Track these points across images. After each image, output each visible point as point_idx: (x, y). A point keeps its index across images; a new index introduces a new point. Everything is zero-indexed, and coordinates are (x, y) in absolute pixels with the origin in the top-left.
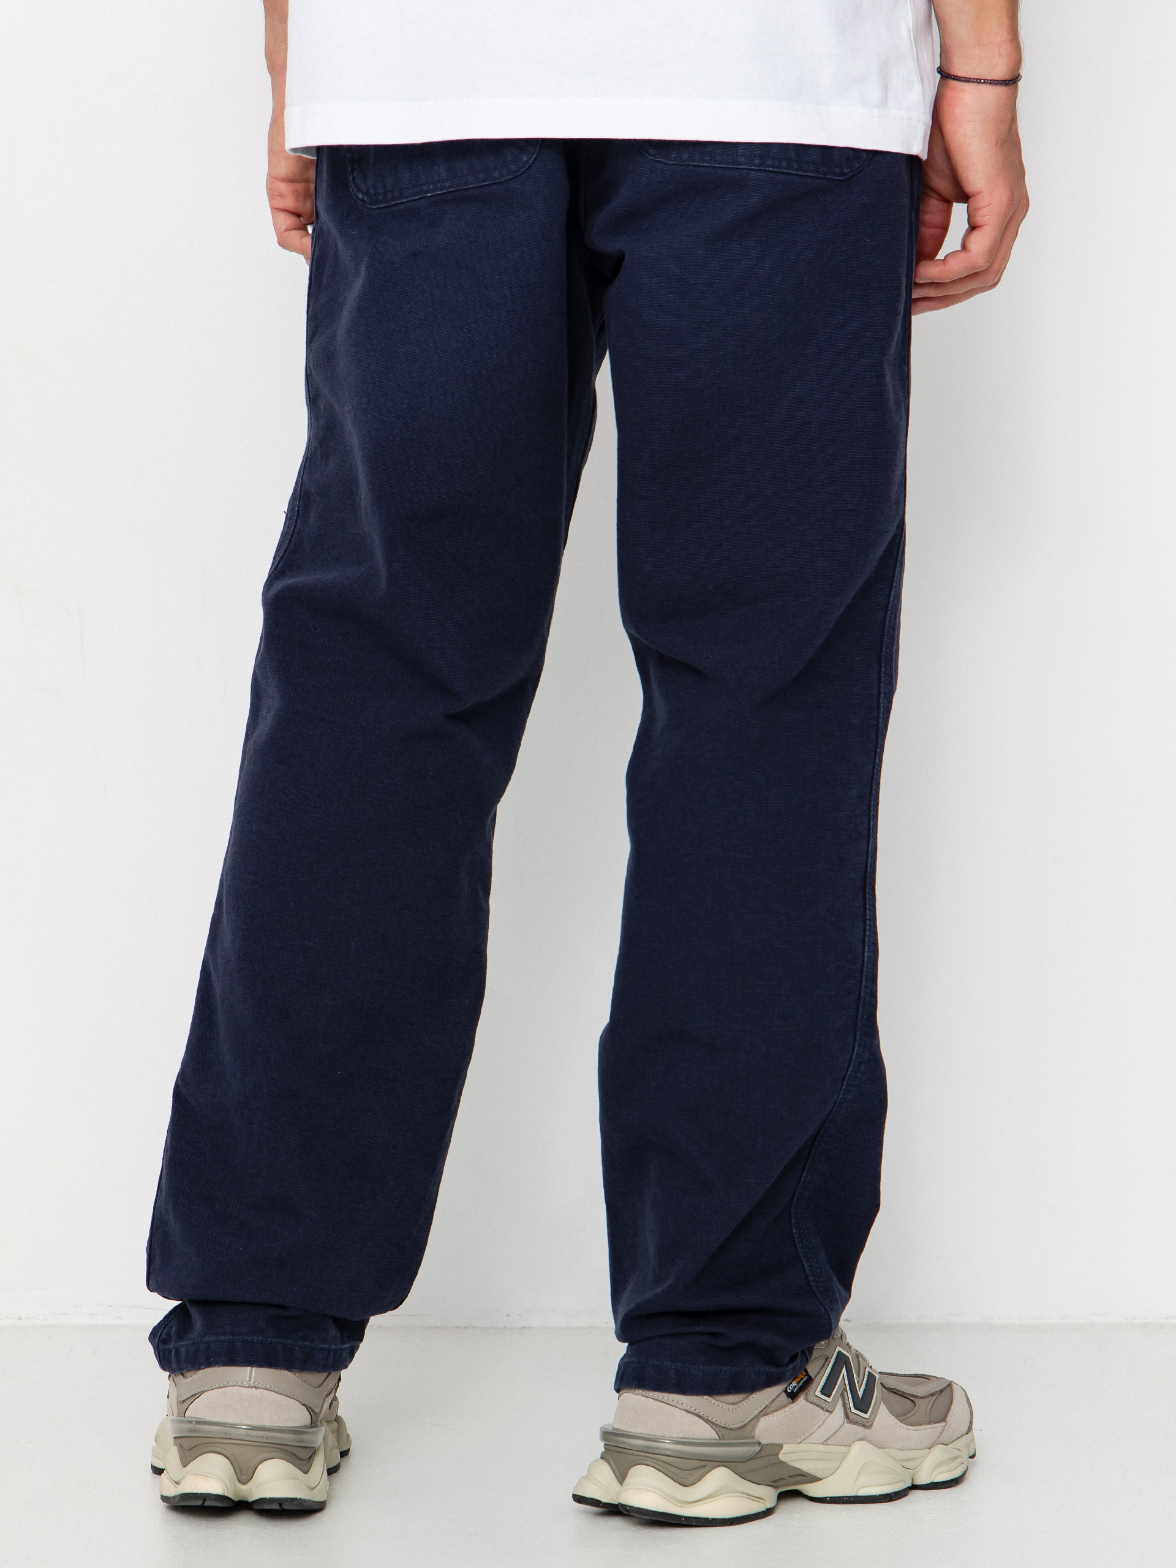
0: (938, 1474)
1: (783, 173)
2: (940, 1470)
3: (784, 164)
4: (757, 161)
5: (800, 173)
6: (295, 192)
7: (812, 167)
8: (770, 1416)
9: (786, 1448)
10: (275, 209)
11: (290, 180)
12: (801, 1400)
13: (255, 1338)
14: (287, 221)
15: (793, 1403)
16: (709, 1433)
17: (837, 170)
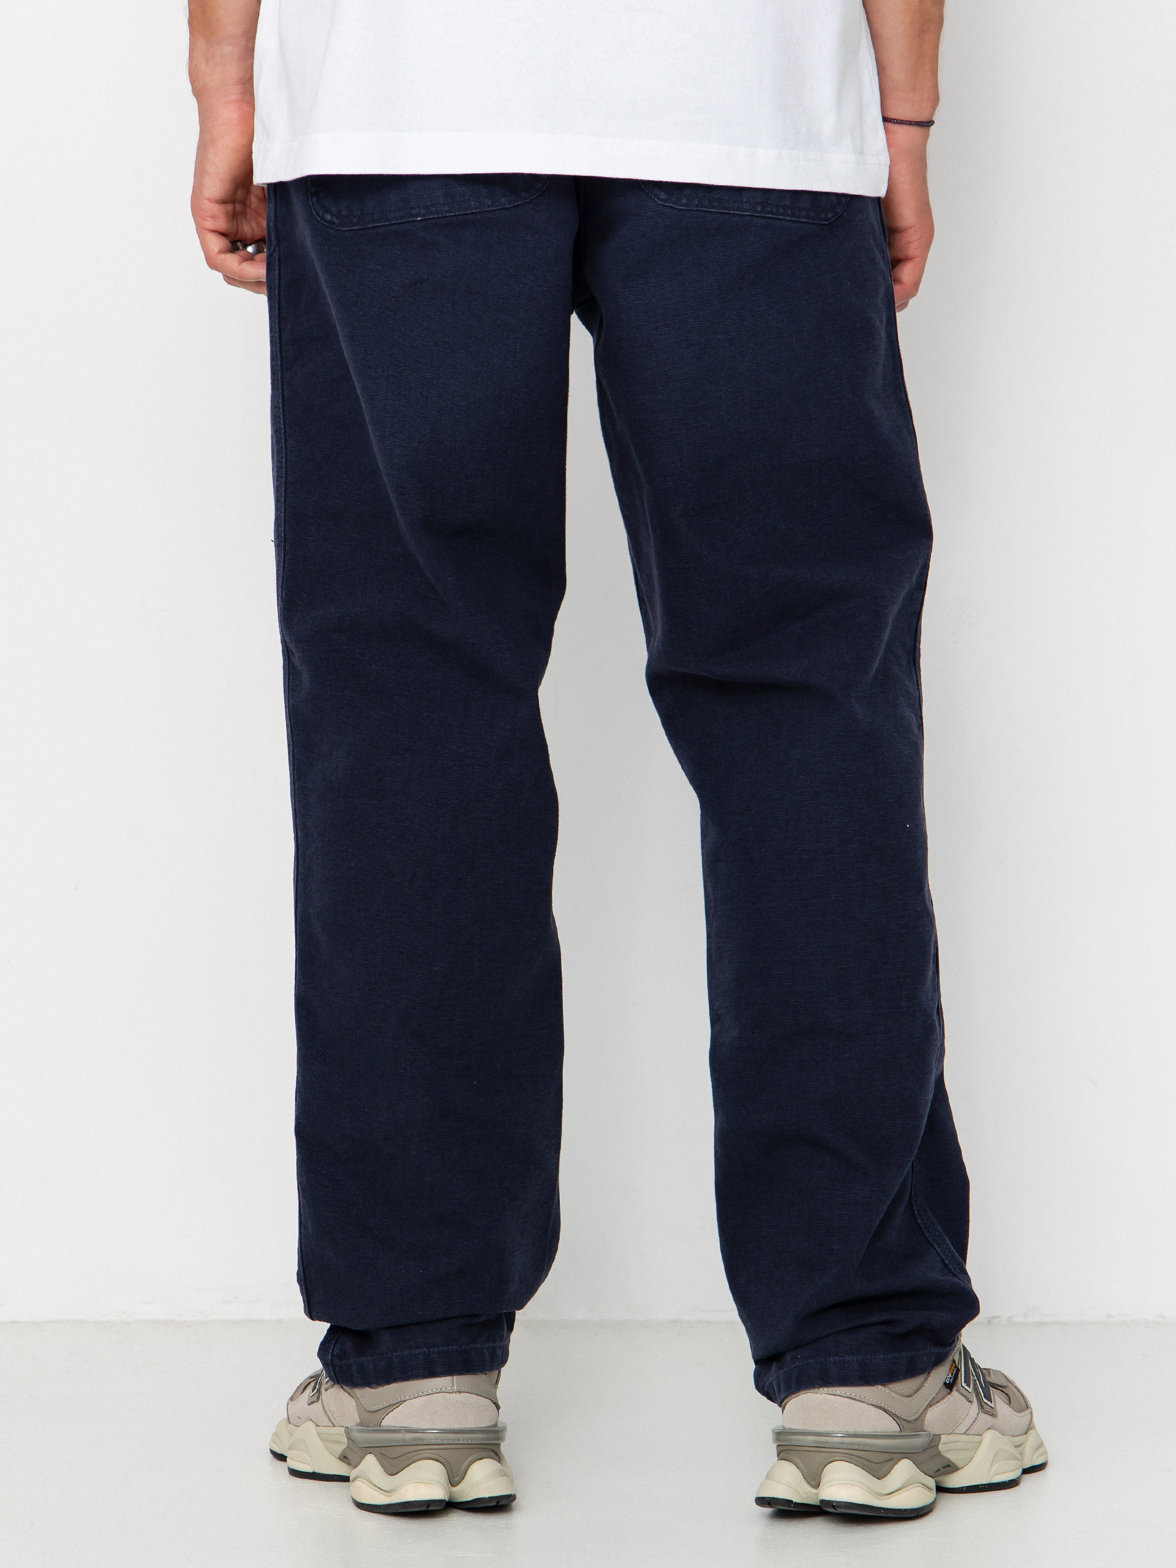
0: (1036, 1459)
1: (780, 219)
2: (1036, 1455)
3: (781, 211)
4: (759, 208)
5: (793, 219)
6: (227, 213)
7: (803, 213)
8: (934, 1407)
9: (944, 1438)
10: (201, 230)
11: (223, 202)
12: (955, 1393)
13: (450, 1348)
14: (216, 243)
15: (949, 1393)
16: (891, 1426)
17: (823, 215)
